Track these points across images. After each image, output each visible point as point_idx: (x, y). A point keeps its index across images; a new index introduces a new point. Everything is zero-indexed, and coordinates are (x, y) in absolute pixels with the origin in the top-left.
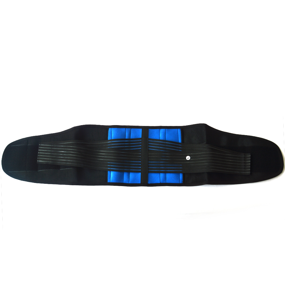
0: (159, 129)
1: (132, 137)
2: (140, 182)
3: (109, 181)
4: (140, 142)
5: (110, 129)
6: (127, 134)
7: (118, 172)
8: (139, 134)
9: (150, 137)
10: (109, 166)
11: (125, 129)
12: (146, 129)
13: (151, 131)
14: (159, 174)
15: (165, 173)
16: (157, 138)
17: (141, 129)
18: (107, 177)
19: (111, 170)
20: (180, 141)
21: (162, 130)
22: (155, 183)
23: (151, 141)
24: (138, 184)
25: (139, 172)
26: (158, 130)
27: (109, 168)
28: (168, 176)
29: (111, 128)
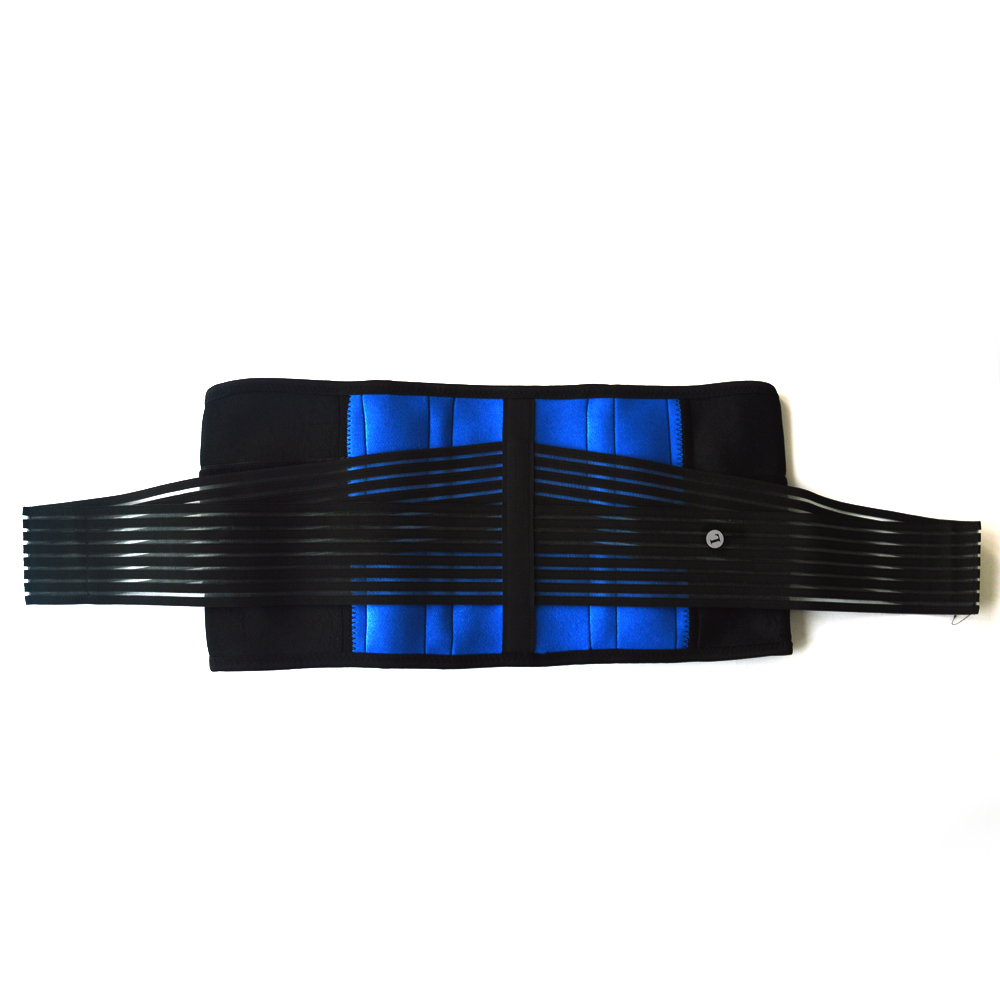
0: (583, 401)
1: (460, 438)
2: (499, 650)
3: (357, 648)
4: (496, 459)
5: (354, 399)
6: (435, 424)
7: (398, 607)
8: (493, 421)
9: (540, 439)
10: (355, 580)
11: (424, 398)
12: (522, 401)
13: (543, 406)
14: (585, 608)
15: (612, 604)
16: (575, 442)
17: (501, 401)
18: (350, 628)
19: (365, 602)
20: (676, 455)
21: (596, 405)
22: (565, 649)
23: (548, 456)
24: (491, 655)
25: (493, 601)
26: (578, 402)
27: (355, 593)
28: (626, 618)
29: (358, 396)
